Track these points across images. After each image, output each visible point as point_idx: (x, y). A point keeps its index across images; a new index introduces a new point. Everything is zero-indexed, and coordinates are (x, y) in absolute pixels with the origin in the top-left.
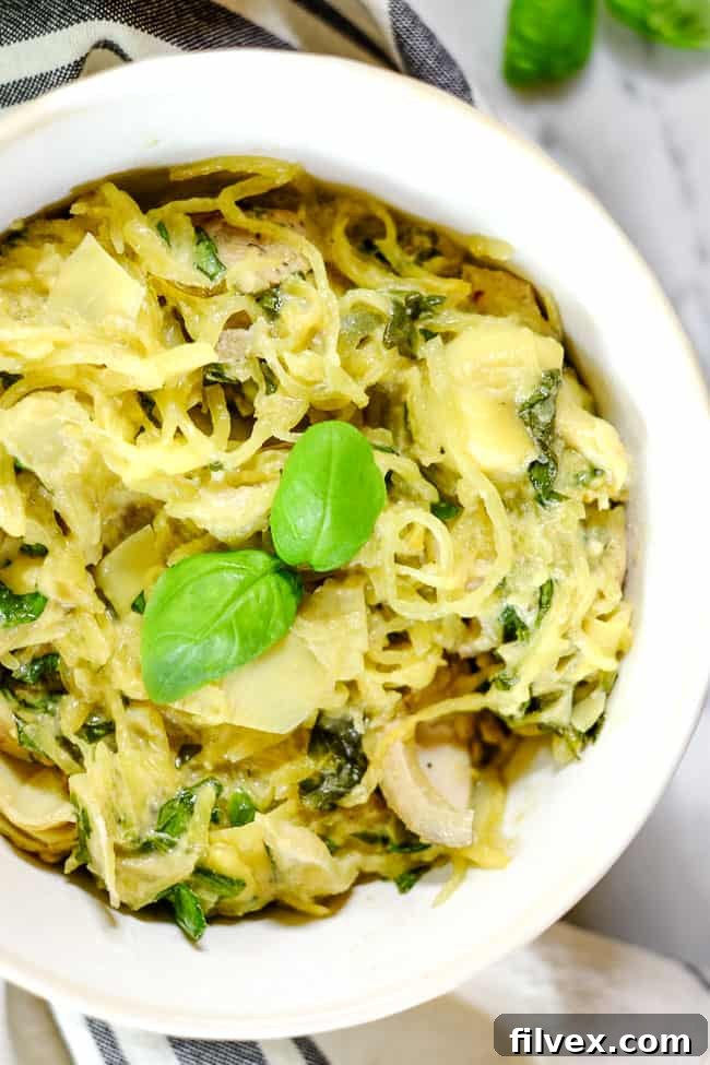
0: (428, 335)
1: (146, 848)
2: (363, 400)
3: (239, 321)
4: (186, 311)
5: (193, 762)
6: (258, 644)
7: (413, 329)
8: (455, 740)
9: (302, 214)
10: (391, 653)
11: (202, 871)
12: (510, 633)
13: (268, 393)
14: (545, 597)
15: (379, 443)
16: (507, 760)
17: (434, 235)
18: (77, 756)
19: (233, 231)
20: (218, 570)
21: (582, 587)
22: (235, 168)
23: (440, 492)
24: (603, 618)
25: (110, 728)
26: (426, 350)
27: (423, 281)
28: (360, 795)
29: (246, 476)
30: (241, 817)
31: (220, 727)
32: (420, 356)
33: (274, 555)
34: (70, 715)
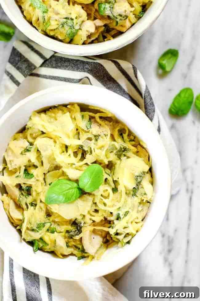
0: (125, 155)
1: (33, 230)
2: (107, 163)
3: (90, 139)
4: (80, 133)
5: (49, 218)
6: (68, 200)
7: (122, 154)
8: (101, 236)
9: (111, 123)
10: (94, 213)
11: (41, 239)
12: (118, 218)
13: (90, 154)
14: (126, 213)
15: (107, 172)
16: (109, 244)
17: (135, 137)
18: (28, 208)
19: (96, 122)
20: (67, 184)
21: (134, 215)
22: (101, 110)
23: (115, 186)
24: (136, 223)
25: (36, 205)
26: (123, 158)
27: (128, 145)
28: (77, 237)
29: (79, 168)
30: (53, 232)
31: (56, 213)
32: (121, 158)
33: (78, 185)
34: (29, 199)
